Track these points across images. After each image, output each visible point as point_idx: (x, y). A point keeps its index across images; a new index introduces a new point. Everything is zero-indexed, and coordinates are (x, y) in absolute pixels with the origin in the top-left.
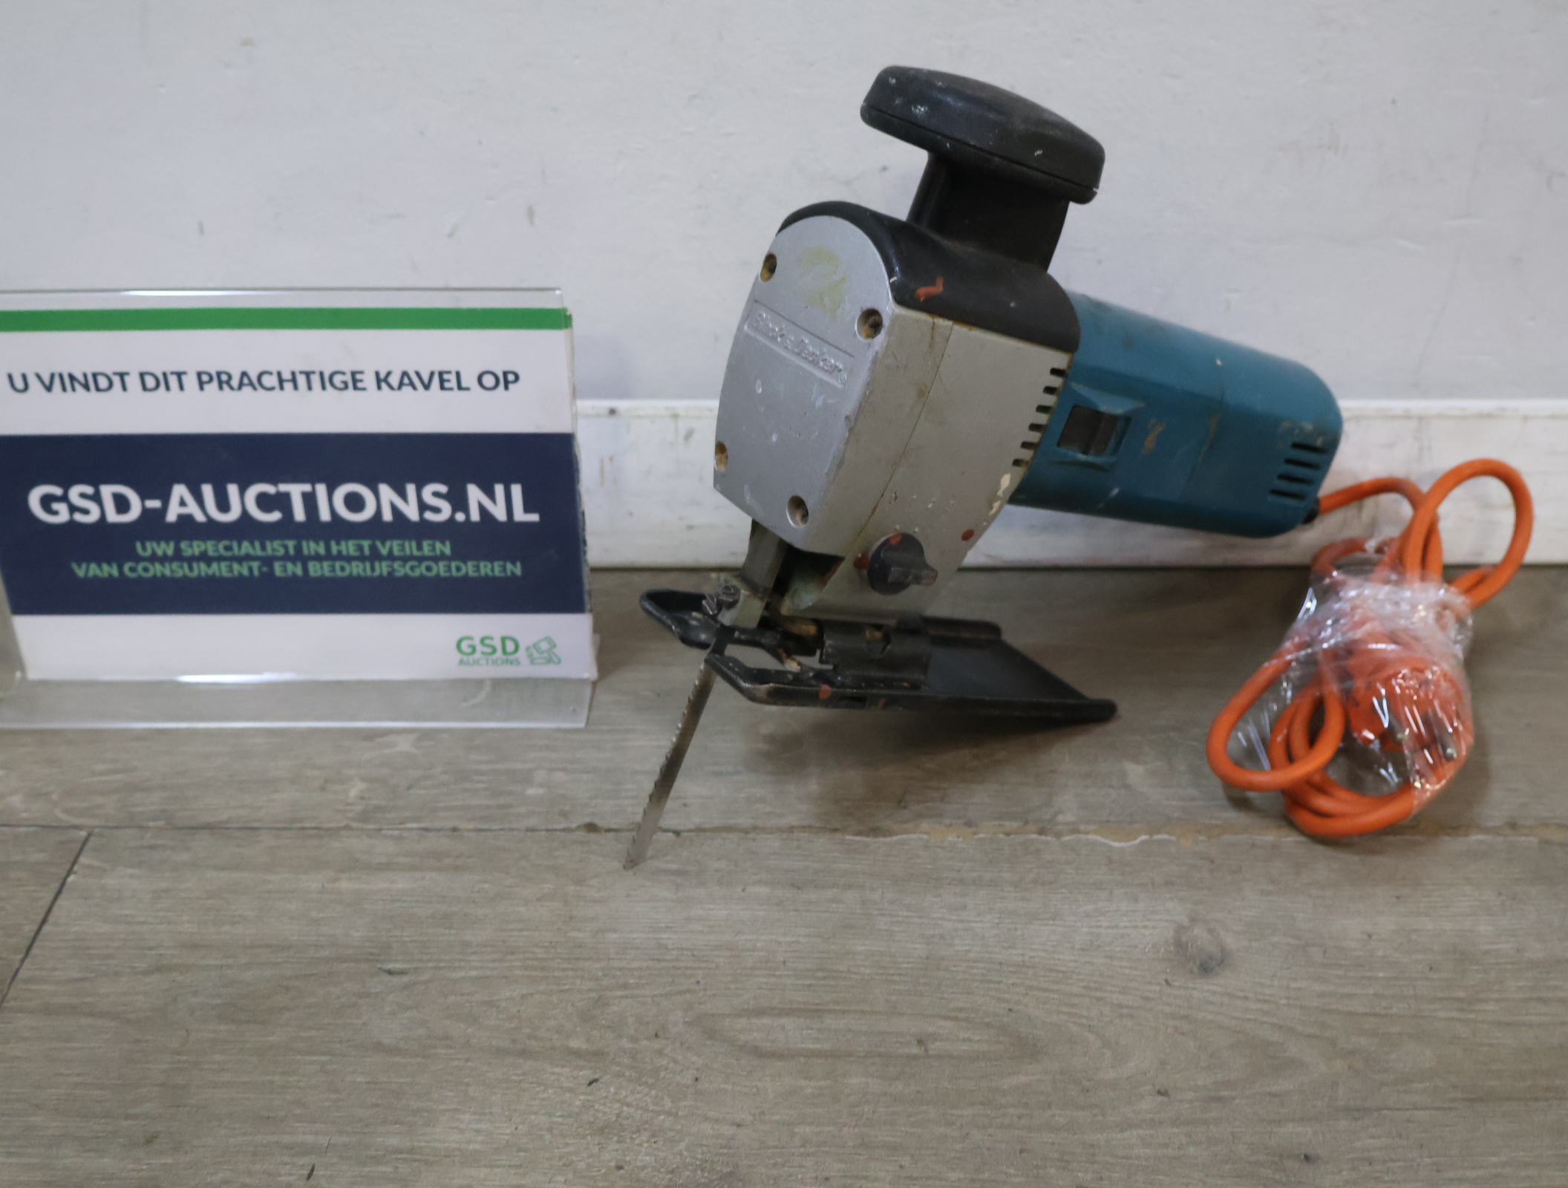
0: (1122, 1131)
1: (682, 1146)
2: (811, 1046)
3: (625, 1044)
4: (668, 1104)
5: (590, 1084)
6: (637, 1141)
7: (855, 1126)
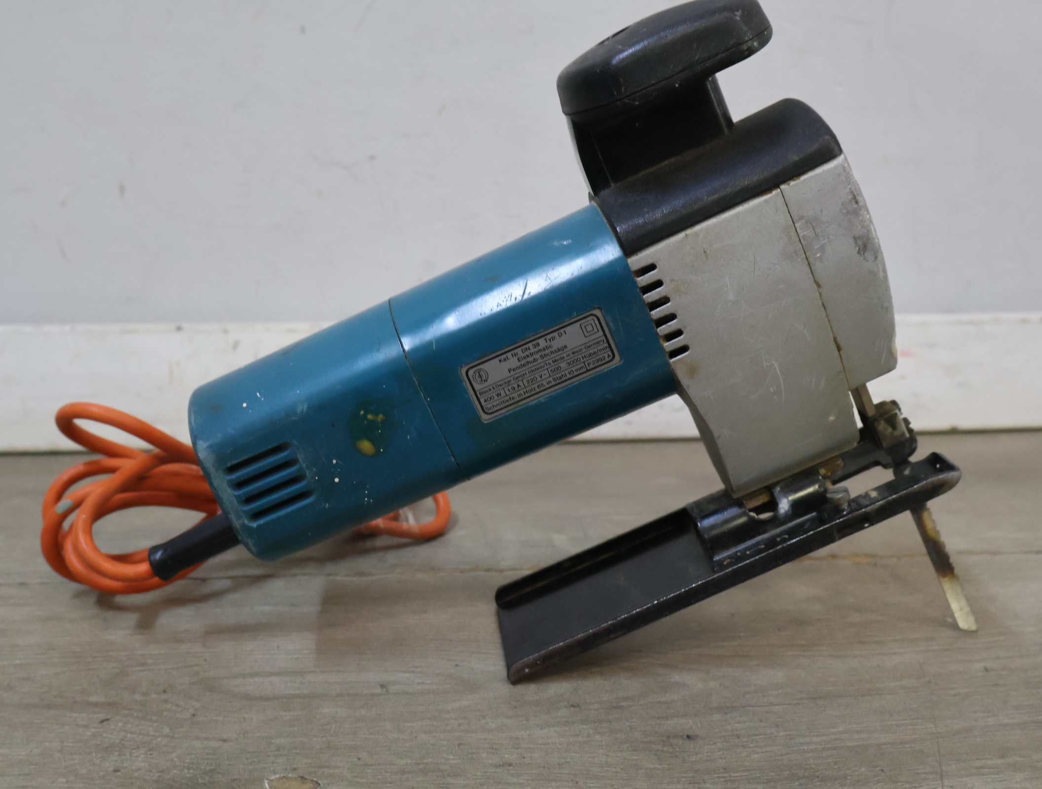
0: (541, 729)
1: (174, 755)
2: (292, 692)
3: (138, 697)
4: (167, 730)
5: (102, 722)
6: (136, 754)
7: (323, 737)
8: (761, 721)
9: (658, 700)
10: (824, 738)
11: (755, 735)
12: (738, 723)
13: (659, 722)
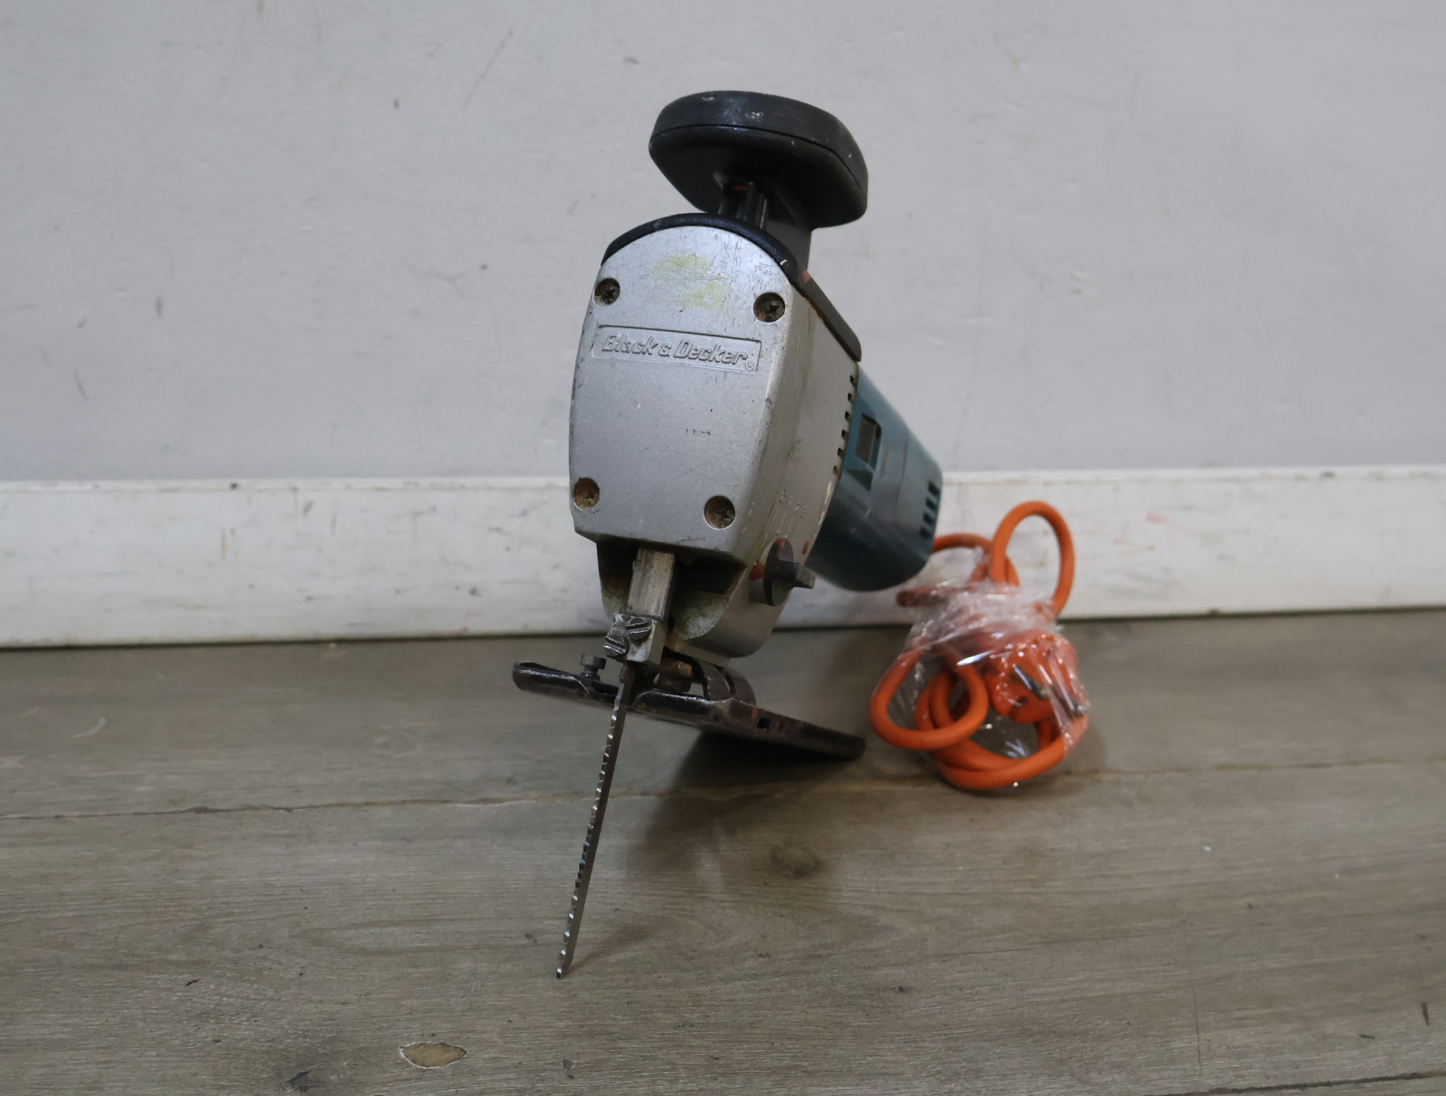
0: (726, 983)
1: (284, 1021)
2: (419, 945)
3: (228, 954)
4: (271, 993)
5: (189, 984)
6: (236, 1021)
7: (463, 997)
8: (986, 970)
9: (863, 947)
10: (1061, 988)
11: (980, 986)
12: (959, 972)
13: (865, 973)
